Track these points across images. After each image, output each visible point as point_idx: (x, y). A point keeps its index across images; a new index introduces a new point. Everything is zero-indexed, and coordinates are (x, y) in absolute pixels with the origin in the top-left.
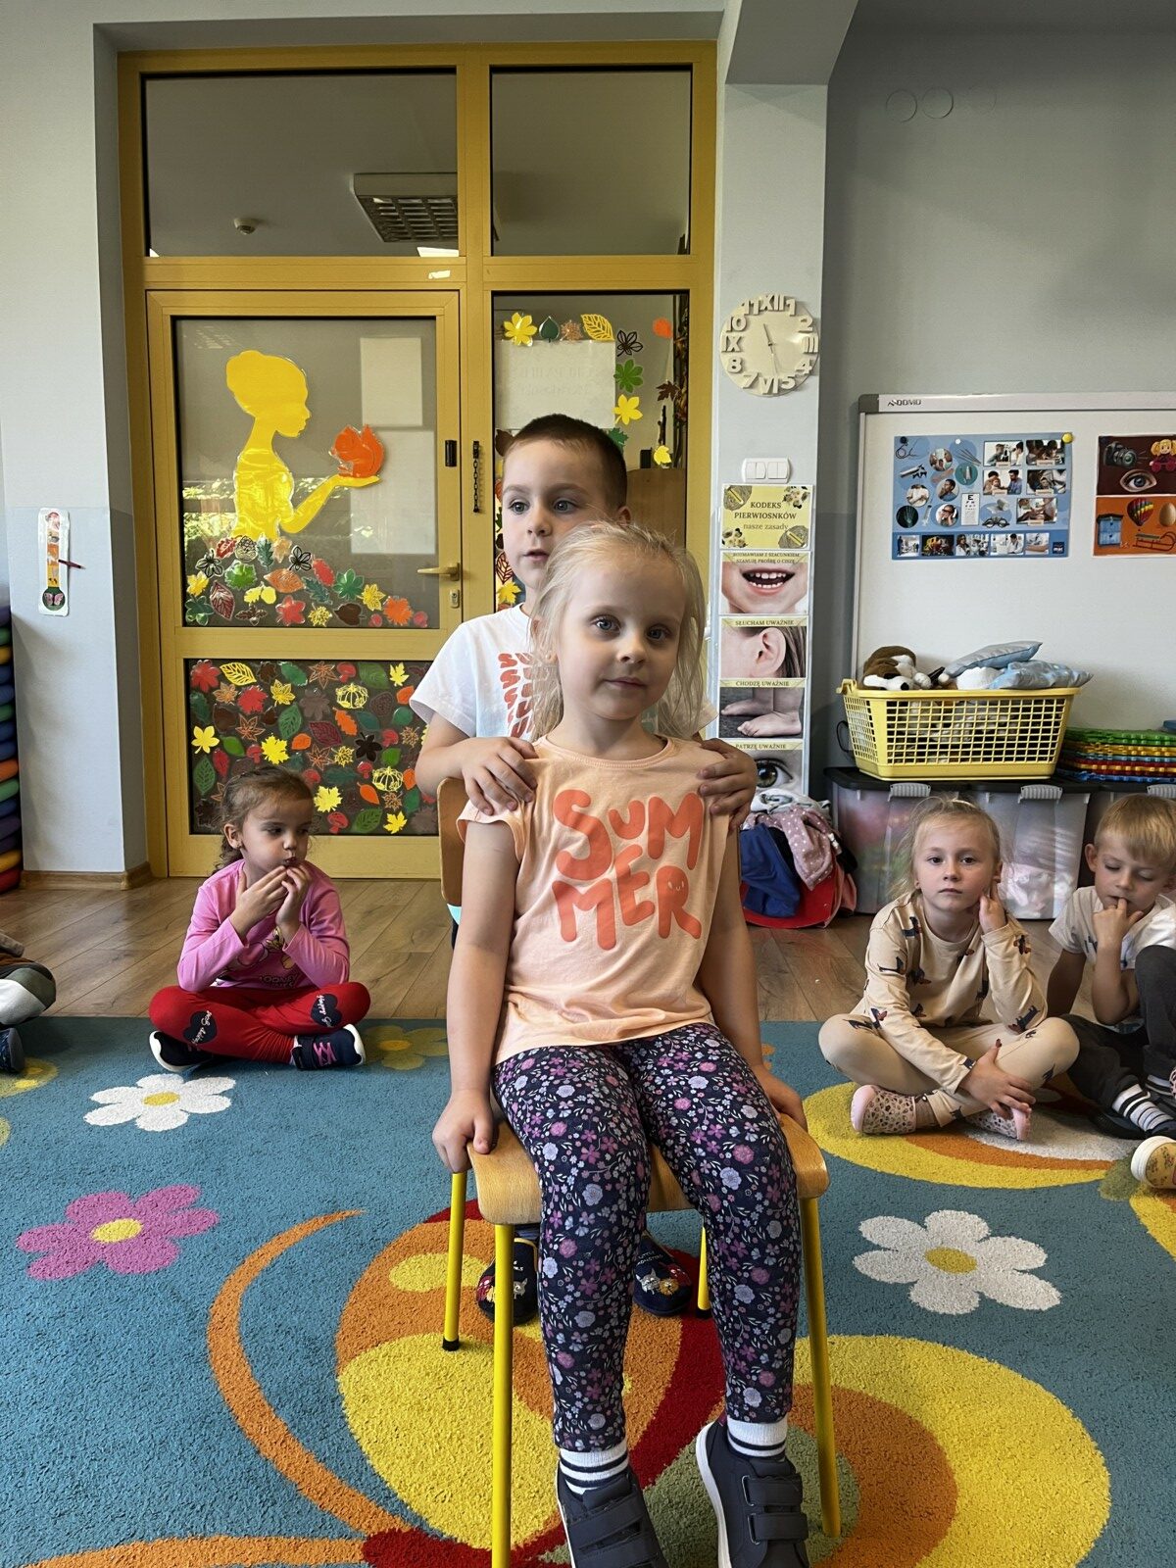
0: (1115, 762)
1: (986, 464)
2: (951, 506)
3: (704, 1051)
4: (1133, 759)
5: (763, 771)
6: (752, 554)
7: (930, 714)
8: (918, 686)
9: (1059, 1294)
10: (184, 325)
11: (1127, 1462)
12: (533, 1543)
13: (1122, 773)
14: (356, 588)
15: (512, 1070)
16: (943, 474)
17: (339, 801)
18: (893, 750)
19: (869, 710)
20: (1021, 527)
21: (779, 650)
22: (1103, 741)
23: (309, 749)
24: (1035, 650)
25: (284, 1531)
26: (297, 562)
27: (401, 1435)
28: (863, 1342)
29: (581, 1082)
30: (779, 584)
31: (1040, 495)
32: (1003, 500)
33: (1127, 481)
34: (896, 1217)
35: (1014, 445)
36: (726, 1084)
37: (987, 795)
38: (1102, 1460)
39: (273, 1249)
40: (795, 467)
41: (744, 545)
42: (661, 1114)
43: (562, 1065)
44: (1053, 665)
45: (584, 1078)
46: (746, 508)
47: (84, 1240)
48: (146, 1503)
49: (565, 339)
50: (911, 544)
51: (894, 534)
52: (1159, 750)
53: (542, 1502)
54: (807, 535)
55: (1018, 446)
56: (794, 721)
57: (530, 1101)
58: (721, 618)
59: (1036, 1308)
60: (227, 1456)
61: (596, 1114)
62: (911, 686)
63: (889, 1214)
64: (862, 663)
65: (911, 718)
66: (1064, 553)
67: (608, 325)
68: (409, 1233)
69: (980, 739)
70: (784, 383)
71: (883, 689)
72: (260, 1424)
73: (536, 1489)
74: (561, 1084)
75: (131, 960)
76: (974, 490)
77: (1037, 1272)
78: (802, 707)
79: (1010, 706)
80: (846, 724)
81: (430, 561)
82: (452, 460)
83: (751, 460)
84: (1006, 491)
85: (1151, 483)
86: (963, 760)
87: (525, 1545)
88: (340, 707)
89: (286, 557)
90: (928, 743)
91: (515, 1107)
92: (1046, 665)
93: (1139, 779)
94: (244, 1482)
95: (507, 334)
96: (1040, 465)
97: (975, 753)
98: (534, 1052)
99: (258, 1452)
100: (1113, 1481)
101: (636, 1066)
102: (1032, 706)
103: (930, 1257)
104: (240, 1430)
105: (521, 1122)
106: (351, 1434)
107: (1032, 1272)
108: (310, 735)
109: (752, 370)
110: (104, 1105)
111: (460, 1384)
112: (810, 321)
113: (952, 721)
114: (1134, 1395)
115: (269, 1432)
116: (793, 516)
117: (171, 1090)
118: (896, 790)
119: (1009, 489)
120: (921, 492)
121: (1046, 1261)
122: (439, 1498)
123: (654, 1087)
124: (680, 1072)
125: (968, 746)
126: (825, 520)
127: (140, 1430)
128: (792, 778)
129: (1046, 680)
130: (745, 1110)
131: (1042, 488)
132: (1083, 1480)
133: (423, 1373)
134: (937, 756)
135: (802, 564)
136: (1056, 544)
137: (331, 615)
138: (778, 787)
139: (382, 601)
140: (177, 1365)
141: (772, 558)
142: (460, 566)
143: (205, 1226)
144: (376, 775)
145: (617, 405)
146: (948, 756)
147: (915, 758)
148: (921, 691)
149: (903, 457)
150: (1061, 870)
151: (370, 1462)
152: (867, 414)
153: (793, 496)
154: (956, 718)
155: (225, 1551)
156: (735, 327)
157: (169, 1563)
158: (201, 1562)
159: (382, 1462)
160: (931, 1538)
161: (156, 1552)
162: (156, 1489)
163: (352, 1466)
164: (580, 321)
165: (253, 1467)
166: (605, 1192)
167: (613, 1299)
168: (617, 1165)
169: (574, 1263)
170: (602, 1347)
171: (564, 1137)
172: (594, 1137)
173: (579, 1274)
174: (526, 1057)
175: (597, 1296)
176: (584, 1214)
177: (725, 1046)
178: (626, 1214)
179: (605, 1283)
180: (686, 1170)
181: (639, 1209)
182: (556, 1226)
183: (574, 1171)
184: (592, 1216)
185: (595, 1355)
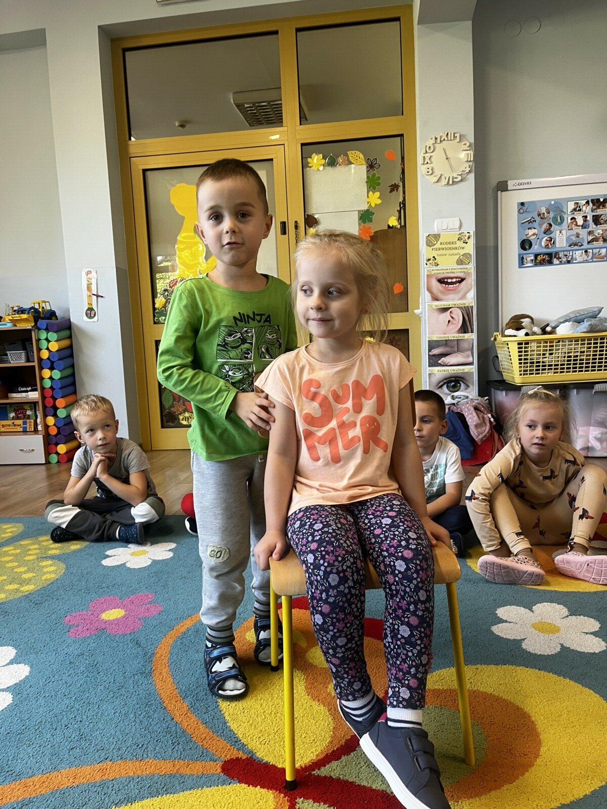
1: (569, 213)
2: (550, 237)
3: (391, 506)
5: (453, 384)
6: (442, 270)
7: (542, 348)
8: (534, 334)
9: (606, 644)
10: (148, 173)
12: (310, 765)
15: (294, 519)
16: (545, 220)
18: (522, 369)
19: (508, 348)
20: (590, 246)
21: (459, 319)
24: (600, 311)
25: (182, 757)
27: (246, 711)
28: (494, 668)
29: (326, 521)
30: (457, 285)
31: (600, 228)
32: (579, 232)
34: (517, 606)
35: (584, 202)
36: (401, 522)
37: (575, 391)
39: (188, 623)
40: (463, 221)
42: (367, 538)
43: (317, 514)
45: (328, 520)
46: (438, 245)
47: (97, 619)
48: (115, 743)
49: (340, 165)
50: (529, 259)
51: (519, 255)
53: (316, 745)
54: (471, 257)
55: (586, 203)
56: (468, 356)
57: (301, 533)
59: (592, 652)
60: (157, 720)
62: (530, 334)
63: (514, 605)
65: (531, 351)
67: (362, 156)
69: (570, 361)
70: (455, 178)
71: (515, 336)
72: (175, 705)
73: (313, 739)
77: (593, 634)
78: (472, 349)
79: (586, 342)
80: (497, 357)
82: (284, 232)
83: (439, 220)
86: (561, 372)
87: (305, 766)
91: (294, 537)
92: (605, 318)
94: (165, 734)
95: (310, 165)
96: (599, 212)
97: (567, 368)
99: (173, 719)
101: (356, 515)
102: (599, 341)
103: (534, 626)
104: (165, 708)
105: (297, 544)
106: (220, 711)
107: (591, 633)
109: (438, 173)
110: (111, 556)
111: (278, 687)
112: (468, 144)
113: (554, 352)
115: (179, 709)
116: (463, 248)
117: (144, 549)
119: (582, 226)
120: (533, 231)
121: (600, 628)
122: (263, 742)
123: (364, 525)
124: (378, 516)
125: (564, 365)
126: (480, 250)
127: (115, 708)
128: (469, 387)
129: (606, 326)
130: (410, 534)
131: (601, 224)
134: (547, 371)
135: (469, 273)
138: (462, 391)
140: (136, 678)
141: (453, 271)
143: (155, 612)
145: (368, 197)
146: (553, 371)
147: (534, 372)
149: (522, 213)
151: (228, 724)
152: (501, 191)
153: (462, 237)
154: (556, 350)
155: (152, 767)
156: (428, 151)
157: (123, 772)
158: (139, 772)
159: (235, 725)
160: (526, 767)
161: (117, 767)
162: (120, 737)
163: (220, 726)
164: (347, 155)
165: (170, 726)
166: (340, 577)
167: (354, 629)
168: (345, 562)
169: (331, 616)
170: (352, 652)
171: (317, 550)
172: (332, 549)
173: (335, 620)
174: (300, 512)
175: (345, 629)
176: (331, 590)
177: (404, 504)
178: (353, 587)
179: (348, 622)
180: (378, 564)
181: (360, 584)
182: (318, 598)
183: (323, 568)
184: (335, 591)
185: (350, 656)
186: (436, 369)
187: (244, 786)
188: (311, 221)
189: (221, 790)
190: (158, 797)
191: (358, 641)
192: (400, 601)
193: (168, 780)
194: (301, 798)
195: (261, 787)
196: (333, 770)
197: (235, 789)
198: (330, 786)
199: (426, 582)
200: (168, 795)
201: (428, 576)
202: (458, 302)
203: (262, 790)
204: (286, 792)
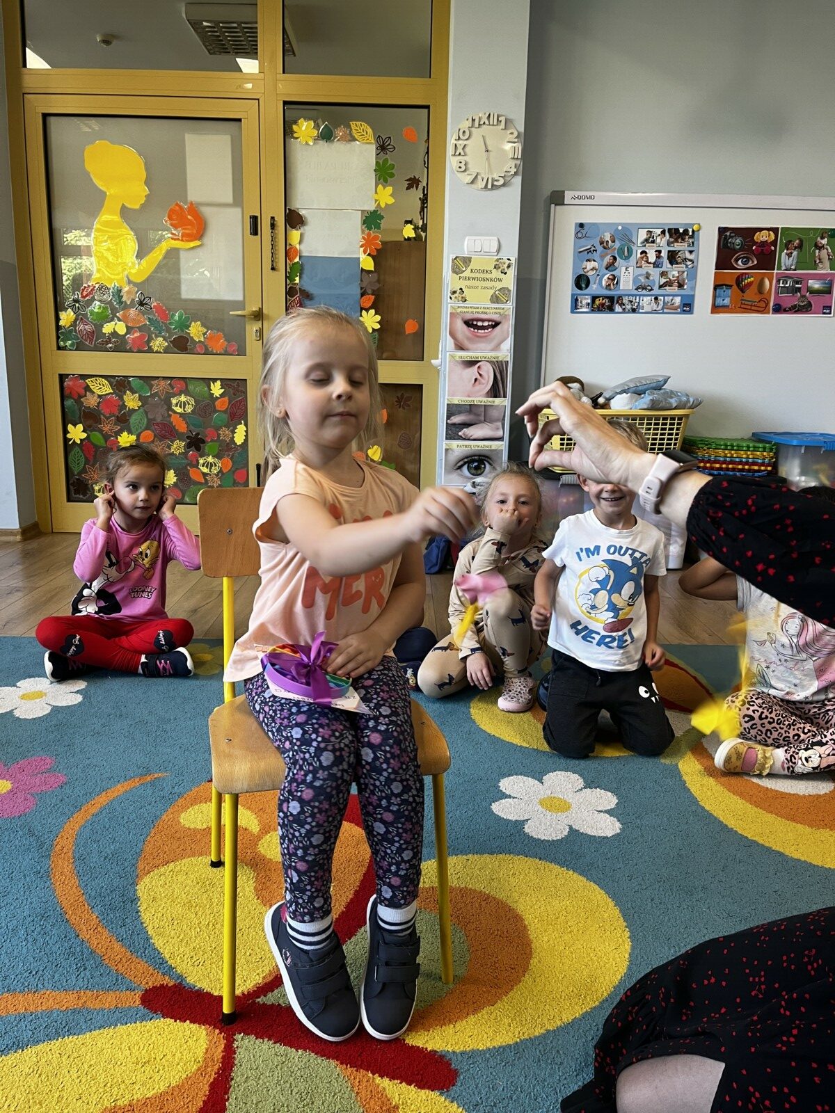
0: (716, 462)
1: (639, 245)
2: (614, 275)
4: (728, 459)
5: (476, 464)
6: (471, 307)
9: (620, 826)
10: (52, 120)
11: (644, 936)
12: (254, 991)
13: (721, 469)
14: (185, 324)
16: (609, 251)
17: (175, 479)
21: (489, 378)
22: (708, 446)
23: (153, 442)
24: (666, 382)
25: (90, 987)
26: (141, 304)
27: (176, 923)
28: (488, 859)
30: (490, 330)
31: (676, 269)
32: (650, 272)
33: (737, 261)
34: (525, 776)
35: (659, 231)
38: (628, 934)
39: (102, 800)
40: (501, 241)
41: (466, 300)
44: (677, 392)
46: (467, 274)
49: (338, 140)
50: (584, 302)
51: (573, 295)
52: (746, 454)
53: (263, 965)
54: (510, 294)
55: (662, 232)
56: (498, 429)
58: (448, 353)
59: (604, 835)
60: (56, 938)
63: (521, 774)
66: (690, 312)
67: (370, 131)
68: (196, 789)
70: (497, 181)
72: (80, 917)
73: (260, 957)
76: (630, 264)
77: (608, 812)
78: (504, 419)
79: (645, 421)
81: (240, 305)
82: (255, 231)
83: (471, 237)
84: (652, 265)
85: (753, 262)
87: (248, 992)
88: (175, 412)
89: (133, 300)
92: (672, 392)
94: (66, 956)
95: (295, 135)
99: (78, 936)
100: (633, 948)
103: (542, 803)
104: (67, 921)
106: (142, 923)
107: (606, 812)
108: (152, 431)
109: (473, 170)
111: (219, 889)
112: (516, 134)
114: (656, 892)
115: (86, 922)
116: (500, 280)
117: (41, 690)
118: (564, 479)
119: (654, 264)
120: (593, 264)
121: (617, 804)
122: (196, 964)
126: (523, 284)
129: (670, 403)
131: (677, 264)
132: (614, 947)
133: (195, 882)
135: (506, 315)
136: (685, 305)
137: (167, 344)
139: (204, 334)
140: (28, 880)
141: (485, 310)
142: (261, 310)
143: (56, 785)
144: (201, 461)
145: (376, 193)
149: (581, 238)
150: (675, 536)
151: (152, 941)
152: (556, 205)
153: (500, 265)
155: (49, 1000)
156: (461, 136)
157: (11, 1009)
158: (32, 1008)
159: (160, 941)
160: (510, 984)
161: (4, 1003)
163: (139, 942)
164: (349, 127)
165: (74, 946)
168: (343, 739)
171: (306, 723)
172: (327, 721)
186: (455, 444)
187: (169, 1021)
188: (294, 219)
189: (139, 1028)
190: (57, 1040)
193: (71, 1018)
194: (240, 1034)
195: (191, 1022)
197: (158, 1026)
198: (277, 1015)
200: (71, 1037)
202: (491, 355)
203: (192, 1025)
204: (222, 1028)
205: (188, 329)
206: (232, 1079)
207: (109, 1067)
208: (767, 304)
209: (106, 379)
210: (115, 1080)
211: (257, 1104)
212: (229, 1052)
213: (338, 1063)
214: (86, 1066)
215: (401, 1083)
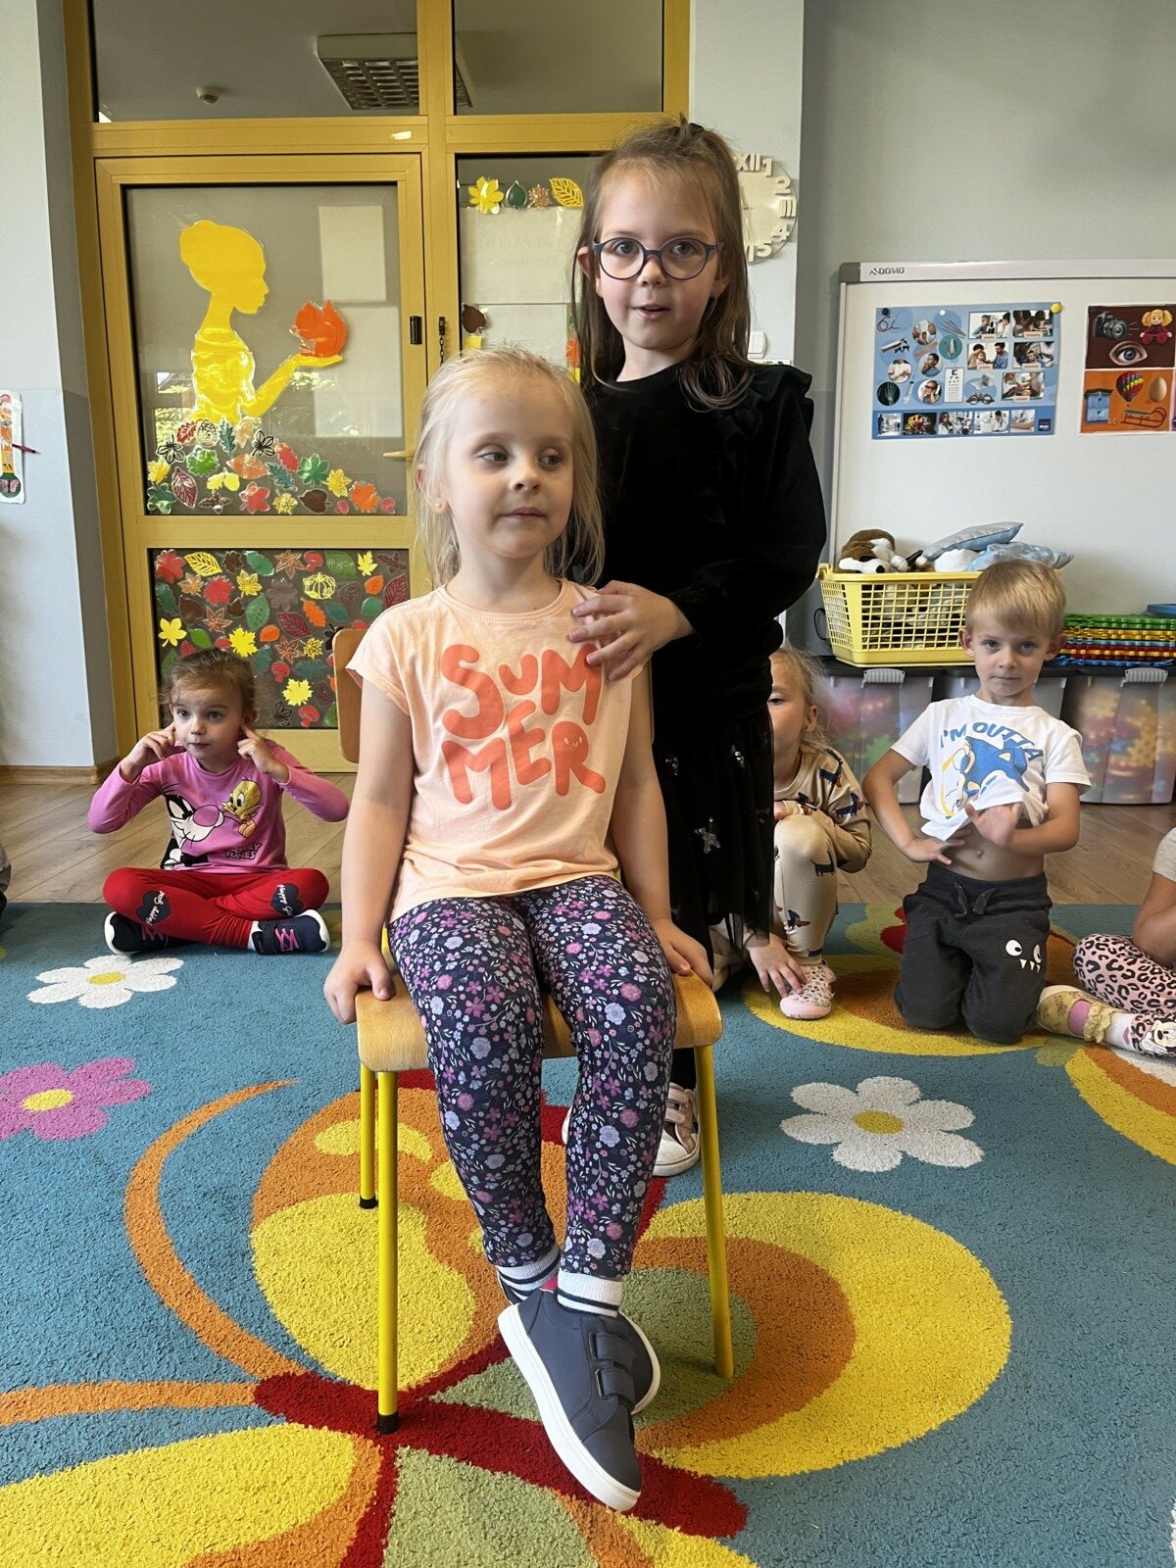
0: (1094, 647)
1: (971, 337)
2: (934, 382)
3: (601, 900)
4: (1113, 643)
7: (906, 598)
8: (894, 569)
9: (982, 1153)
10: (134, 194)
11: (1031, 1311)
12: (427, 1384)
13: (1102, 657)
14: (320, 474)
15: (407, 925)
16: (927, 348)
17: (309, 694)
18: (868, 636)
19: (844, 595)
20: (1006, 403)
22: (1083, 624)
23: (278, 641)
24: (1016, 532)
25: (178, 1376)
26: (260, 446)
27: (307, 1286)
28: (779, 1198)
29: (470, 933)
31: (1027, 369)
32: (988, 375)
33: (1117, 354)
34: (829, 1083)
35: (1000, 316)
36: (619, 931)
37: (962, 680)
38: (1006, 1308)
39: (202, 1116)
40: (769, 336)
42: (553, 960)
43: (453, 916)
44: (1033, 546)
45: (473, 929)
47: (13, 1110)
48: (43, 1352)
49: (533, 206)
50: (892, 422)
51: (875, 413)
52: (1140, 634)
53: (440, 1346)
55: (1005, 317)
57: (421, 955)
59: (957, 1166)
60: (130, 1306)
61: (482, 964)
62: (886, 569)
63: (823, 1081)
64: (840, 548)
65: (887, 602)
66: (1050, 431)
67: (577, 190)
68: (339, 1101)
70: (760, 250)
71: (858, 572)
72: (167, 1277)
73: (436, 1336)
74: (450, 935)
75: (93, 850)
76: (958, 365)
77: (964, 1133)
80: (823, 610)
81: (397, 444)
82: (417, 339)
84: (991, 365)
85: (1141, 355)
86: (939, 645)
87: (417, 1386)
88: (308, 598)
89: (249, 442)
90: (903, 628)
91: (407, 960)
92: (1026, 546)
93: (1118, 663)
94: (144, 1332)
95: (472, 201)
96: (1027, 337)
97: (951, 638)
98: (426, 906)
99: (163, 1303)
100: (1015, 1328)
103: (858, 1119)
104: (147, 1283)
105: (411, 975)
106: (258, 1285)
107: (958, 1132)
108: (278, 626)
110: (48, 985)
111: (371, 1239)
112: (787, 183)
113: (928, 605)
114: (1046, 1247)
115: (175, 1284)
117: (118, 970)
118: (869, 676)
119: (994, 363)
120: (903, 367)
121: (974, 1122)
122: (338, 1343)
123: (547, 935)
124: (574, 920)
125: (945, 630)
127: (46, 1284)
130: (636, 954)
131: (1029, 362)
132: (985, 1327)
133: (337, 1229)
134: (913, 641)
136: (1043, 421)
137: (296, 502)
139: (349, 486)
140: (91, 1223)
143: (136, 1096)
146: (924, 641)
147: (890, 643)
148: (897, 574)
149: (885, 330)
151: (273, 1311)
152: (848, 283)
154: (933, 602)
155: (117, 1395)
157: (59, 1408)
158: (90, 1407)
159: (285, 1311)
160: (824, 1380)
161: (48, 1399)
162: (55, 1339)
163: (255, 1315)
164: (548, 186)
165: (155, 1317)
166: (493, 1044)
167: (519, 1138)
168: (504, 1014)
169: (475, 1115)
170: (517, 1180)
171: (450, 990)
172: (479, 988)
173: (482, 1123)
174: (419, 912)
175: (502, 1140)
176: (475, 1068)
177: (623, 897)
178: (519, 1061)
179: (508, 1127)
180: (572, 1008)
181: (533, 1054)
182: (450, 1081)
183: (460, 1026)
184: (483, 1069)
185: (512, 1188)
187: (295, 1426)
188: (472, 320)
189: (250, 1437)
190: (126, 1453)
191: (528, 1159)
192: (607, 1081)
193: (148, 1421)
194: (405, 1446)
195: (330, 1429)
196: (470, 1392)
197: (279, 1434)
198: (462, 1421)
199: (660, 1048)
200: (146, 1449)
201: (664, 1036)
203: (331, 1434)
204: (377, 1437)
205: (325, 479)
206: (393, 1515)
207: (203, 1494)
208: (1165, 416)
209: (212, 554)
210: (213, 1514)
211: (431, 1554)
212: (388, 1477)
213: (558, 1492)
214: (168, 1493)
215: (657, 1524)
